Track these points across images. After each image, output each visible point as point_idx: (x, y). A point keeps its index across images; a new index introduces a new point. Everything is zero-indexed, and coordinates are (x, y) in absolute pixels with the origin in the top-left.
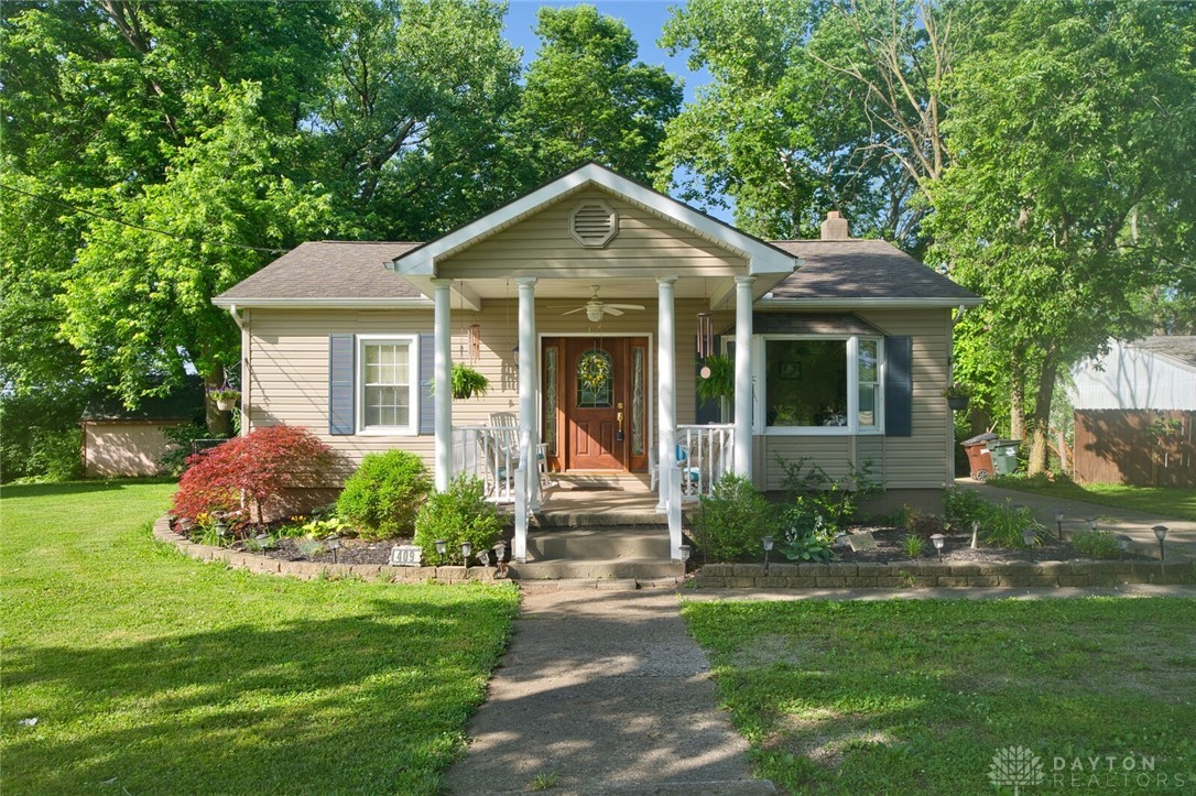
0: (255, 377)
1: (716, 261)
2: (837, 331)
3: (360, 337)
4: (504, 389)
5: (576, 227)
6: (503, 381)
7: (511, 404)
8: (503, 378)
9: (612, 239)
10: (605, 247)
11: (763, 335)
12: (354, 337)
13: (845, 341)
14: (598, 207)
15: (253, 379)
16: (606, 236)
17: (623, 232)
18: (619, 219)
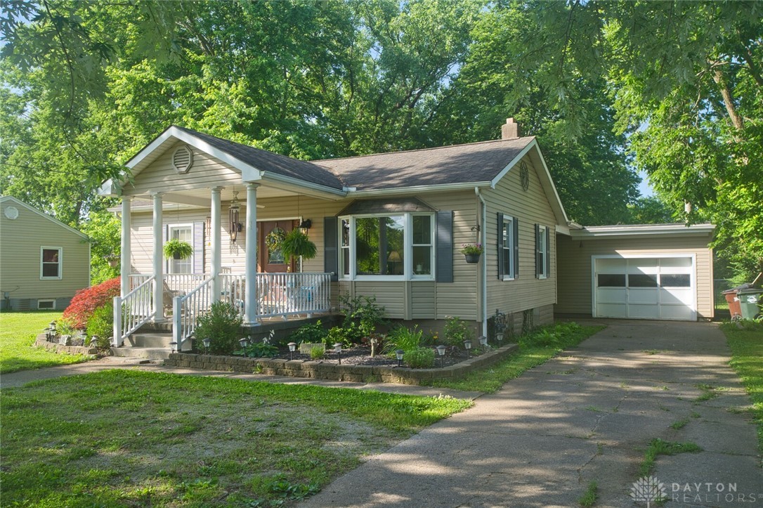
3: (170, 226)
4: (231, 253)
5: (175, 162)
6: (231, 249)
7: (234, 262)
8: (230, 247)
9: (191, 167)
10: (187, 172)
11: (353, 215)
12: (168, 226)
14: (184, 149)
16: (188, 165)
17: (195, 162)
18: (193, 156)
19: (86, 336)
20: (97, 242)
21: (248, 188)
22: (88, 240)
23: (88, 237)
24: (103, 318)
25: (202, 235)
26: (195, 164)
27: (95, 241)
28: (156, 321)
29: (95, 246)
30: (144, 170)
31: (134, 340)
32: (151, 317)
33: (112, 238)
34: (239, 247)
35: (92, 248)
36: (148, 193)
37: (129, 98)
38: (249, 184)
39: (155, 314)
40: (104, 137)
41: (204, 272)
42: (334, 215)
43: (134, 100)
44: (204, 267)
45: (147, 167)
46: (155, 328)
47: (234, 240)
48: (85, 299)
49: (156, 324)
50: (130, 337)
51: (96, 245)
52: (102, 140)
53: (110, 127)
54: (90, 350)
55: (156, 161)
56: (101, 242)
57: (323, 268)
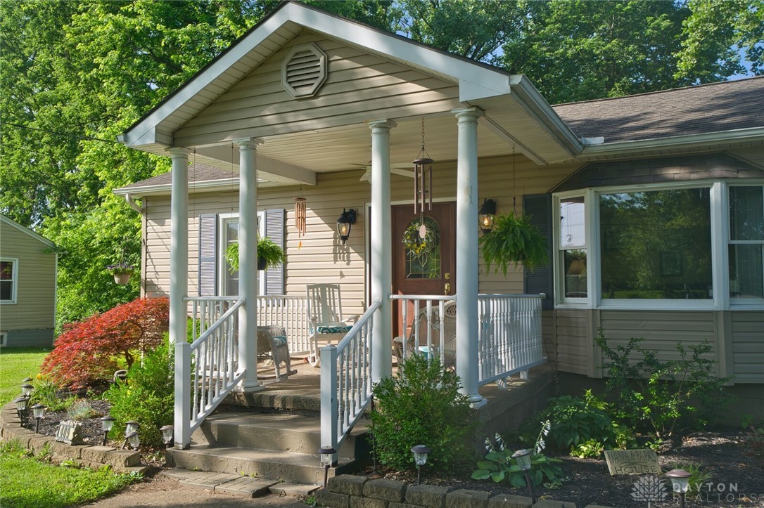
0: (150, 256)
1: (432, 95)
2: (694, 176)
3: (222, 216)
4: (335, 260)
5: (288, 78)
6: (335, 253)
7: (342, 276)
8: (334, 250)
9: (323, 85)
10: (316, 95)
11: (594, 189)
12: (217, 216)
13: (708, 189)
14: (309, 51)
15: (148, 257)
16: (316, 83)
17: (332, 75)
18: (329, 62)
19: (112, 423)
20: (67, 252)
21: (461, 120)
22: (56, 249)
23: (55, 245)
24: (145, 384)
25: (281, 230)
26: (334, 78)
27: (64, 250)
28: (245, 388)
29: (63, 258)
30: (220, 96)
31: (215, 433)
32: (238, 381)
33: (87, 248)
34: (351, 250)
35: (59, 260)
36: (228, 140)
37: (114, 55)
38: (465, 110)
39: (244, 376)
40: (73, 113)
41: (285, 292)
42: (544, 190)
43: (120, 58)
44: (285, 285)
45: (227, 92)
46: (245, 403)
47: (345, 238)
48: (82, 339)
49: (248, 395)
50: (204, 425)
51: (64, 256)
52: (70, 117)
53: (83, 97)
54: (128, 459)
55: (245, 77)
56: (70, 253)
57: (521, 286)
